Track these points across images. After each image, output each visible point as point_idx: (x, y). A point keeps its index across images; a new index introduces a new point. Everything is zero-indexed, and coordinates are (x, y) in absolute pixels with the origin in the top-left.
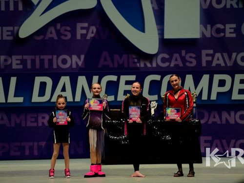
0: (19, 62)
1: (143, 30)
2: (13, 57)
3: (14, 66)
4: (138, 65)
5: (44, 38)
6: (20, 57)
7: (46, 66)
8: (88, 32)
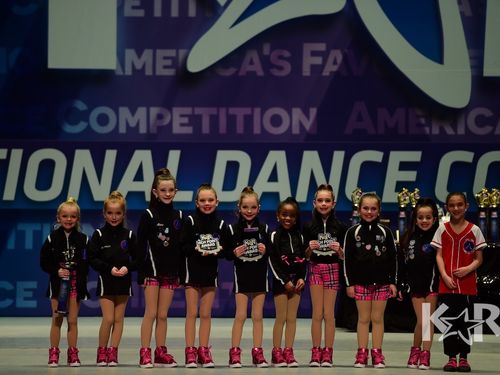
0: (186, 120)
1: (439, 59)
2: (175, 110)
3: (177, 129)
4: (427, 129)
5: (237, 72)
6: (188, 110)
7: (240, 129)
8: (325, 61)
